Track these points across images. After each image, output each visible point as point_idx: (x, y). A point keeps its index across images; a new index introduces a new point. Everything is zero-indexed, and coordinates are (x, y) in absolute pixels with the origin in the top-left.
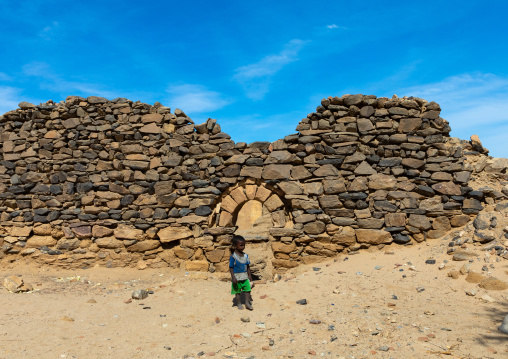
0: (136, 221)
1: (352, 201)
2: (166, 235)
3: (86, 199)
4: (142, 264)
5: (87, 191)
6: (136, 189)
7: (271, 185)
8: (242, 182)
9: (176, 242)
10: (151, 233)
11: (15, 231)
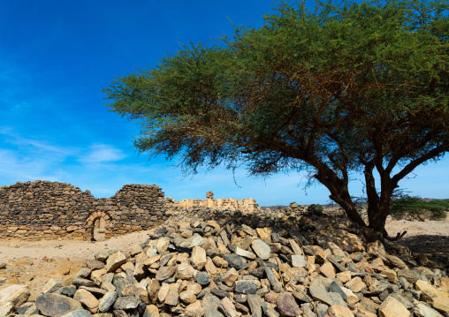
0: (59, 224)
1: (131, 217)
2: (69, 229)
3: (40, 217)
4: (60, 239)
5: (41, 214)
6: (59, 213)
7: (106, 212)
8: (96, 211)
9: (73, 231)
10: (64, 228)
11: (12, 228)
